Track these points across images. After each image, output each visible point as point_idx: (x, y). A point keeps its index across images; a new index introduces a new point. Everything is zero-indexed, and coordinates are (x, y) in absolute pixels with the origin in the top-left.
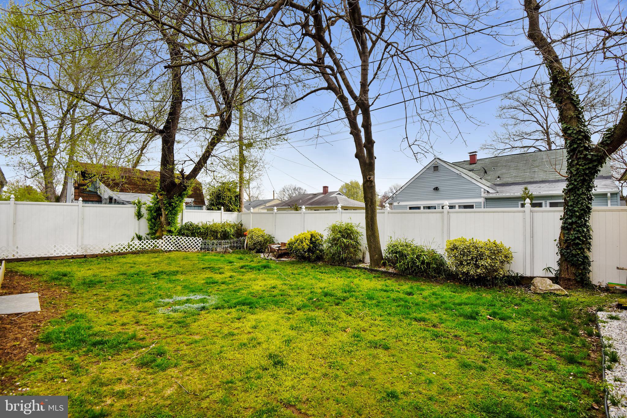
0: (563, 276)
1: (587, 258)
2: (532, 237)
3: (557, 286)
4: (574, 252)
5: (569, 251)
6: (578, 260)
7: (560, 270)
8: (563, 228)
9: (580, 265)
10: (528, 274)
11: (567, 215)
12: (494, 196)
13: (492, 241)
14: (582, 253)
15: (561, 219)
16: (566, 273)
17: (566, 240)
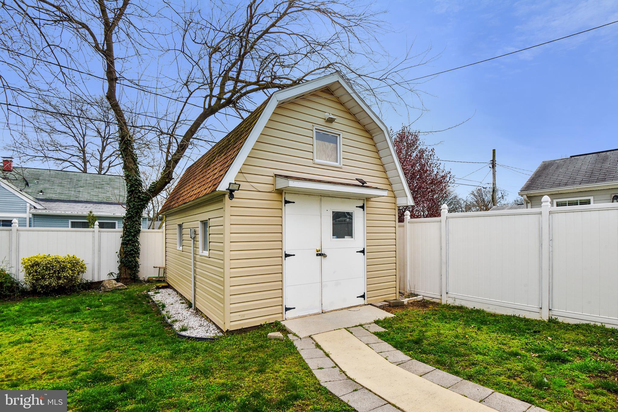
0: (122, 277)
1: (137, 262)
2: (99, 251)
3: (120, 284)
4: (130, 259)
5: (127, 259)
6: (132, 265)
7: (120, 273)
8: (122, 244)
9: (134, 268)
10: (96, 280)
11: (126, 234)
12: (44, 212)
13: (71, 256)
14: (134, 260)
15: (121, 237)
16: (125, 274)
17: (125, 252)
